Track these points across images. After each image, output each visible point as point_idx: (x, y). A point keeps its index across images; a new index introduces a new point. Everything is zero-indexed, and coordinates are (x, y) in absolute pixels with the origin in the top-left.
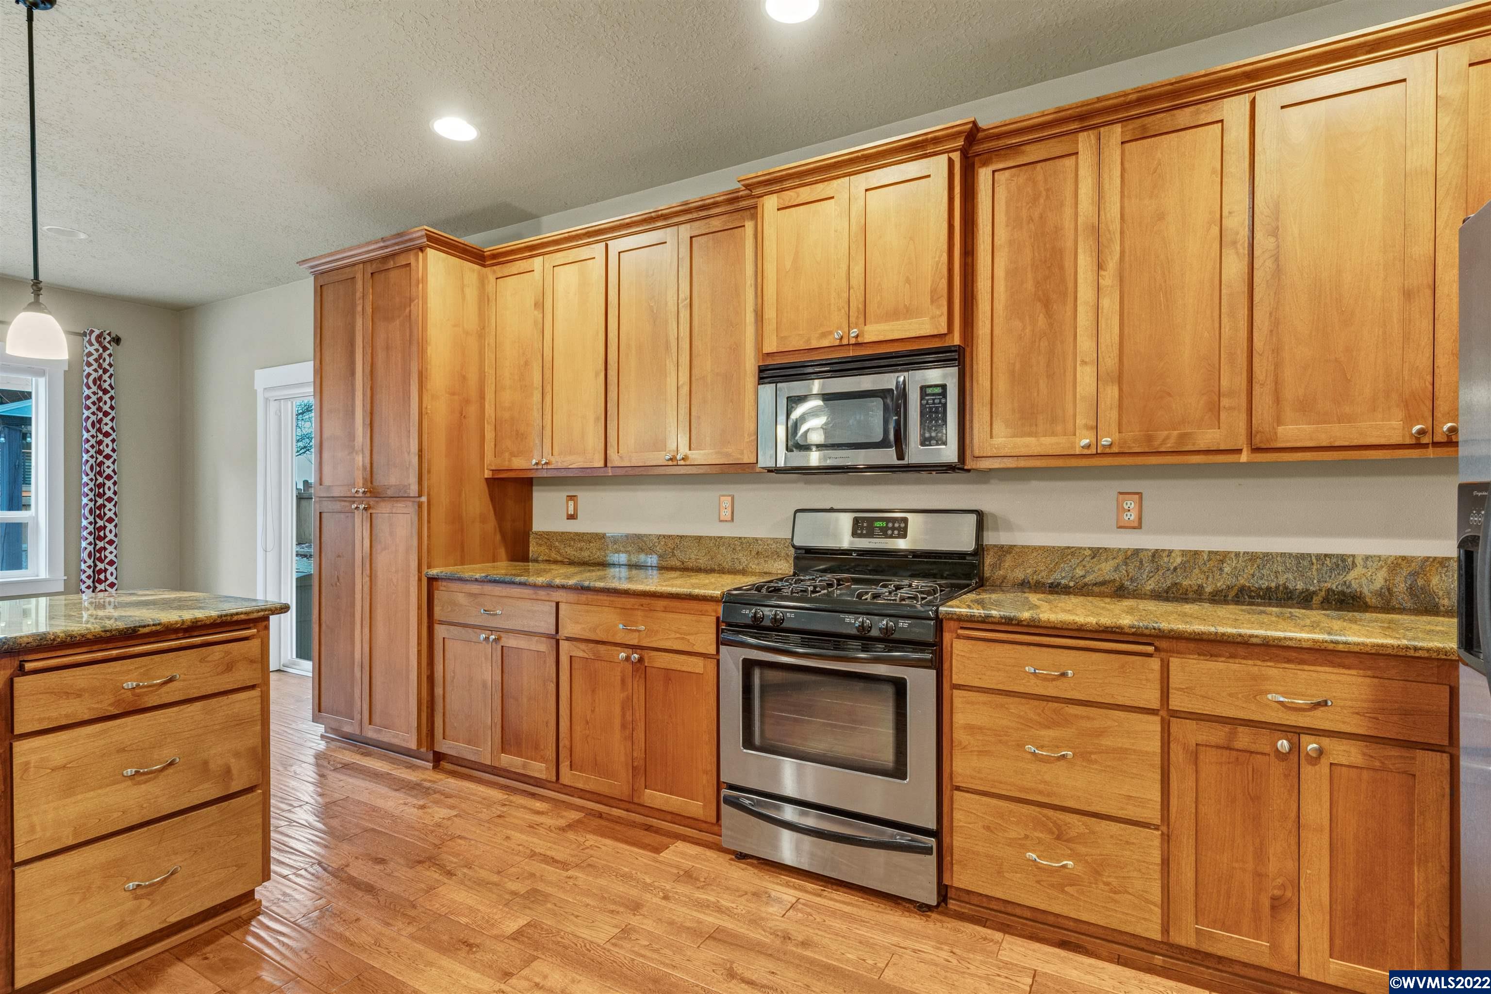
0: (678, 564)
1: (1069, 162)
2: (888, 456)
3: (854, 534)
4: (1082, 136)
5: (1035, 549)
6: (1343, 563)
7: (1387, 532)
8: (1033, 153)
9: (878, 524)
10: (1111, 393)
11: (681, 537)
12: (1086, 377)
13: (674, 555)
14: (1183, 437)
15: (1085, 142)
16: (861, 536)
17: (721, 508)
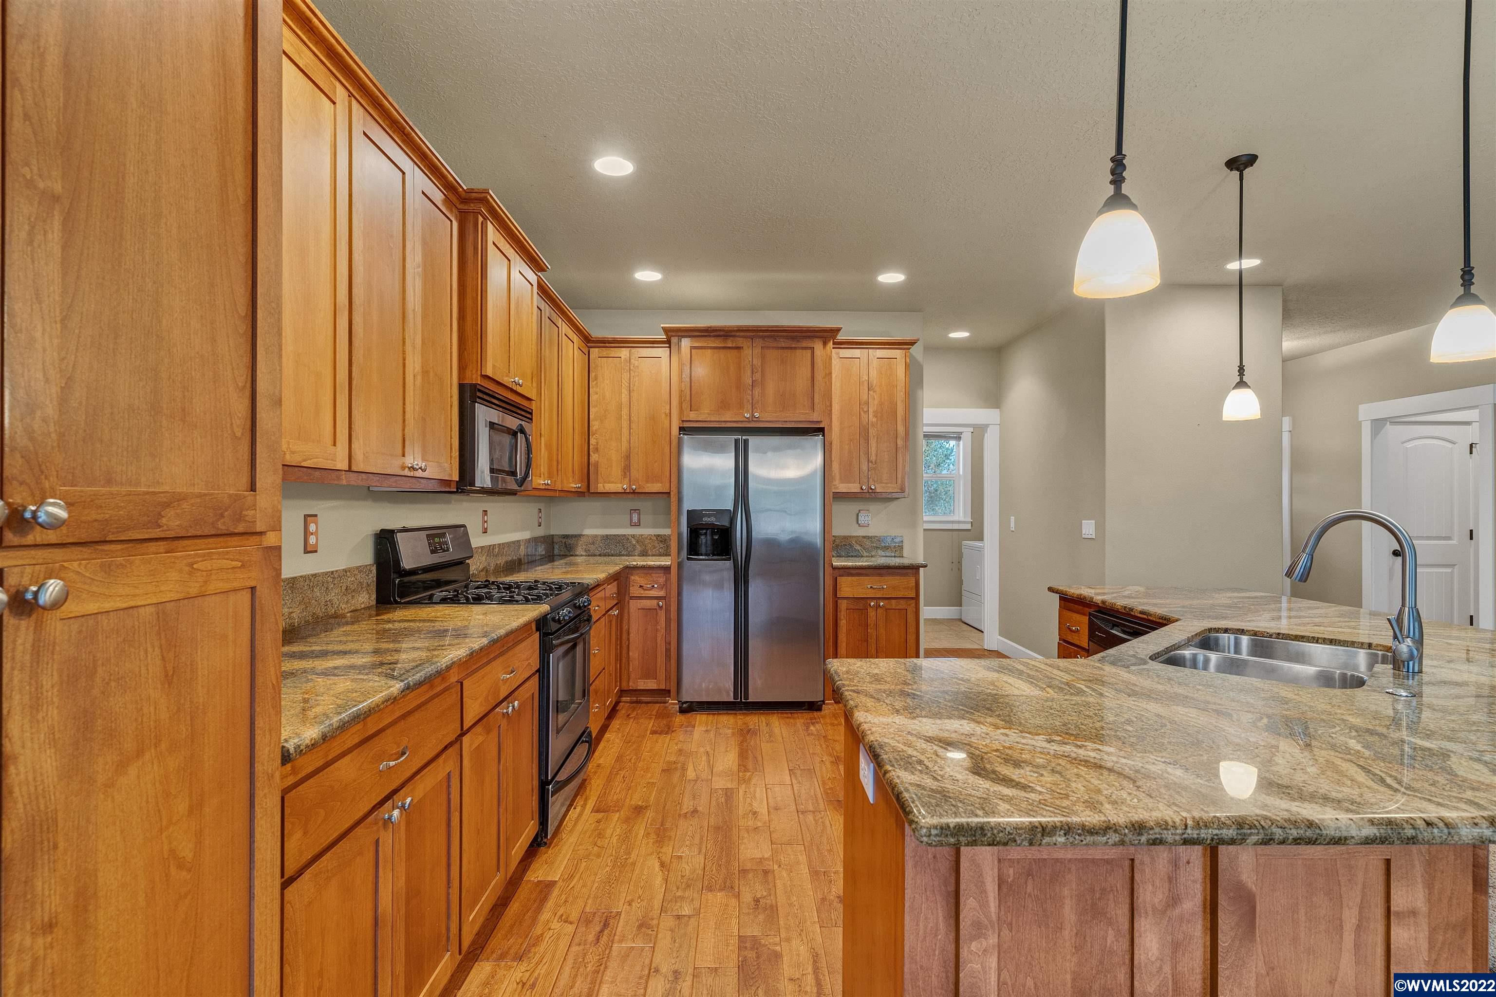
17: (307, 533)
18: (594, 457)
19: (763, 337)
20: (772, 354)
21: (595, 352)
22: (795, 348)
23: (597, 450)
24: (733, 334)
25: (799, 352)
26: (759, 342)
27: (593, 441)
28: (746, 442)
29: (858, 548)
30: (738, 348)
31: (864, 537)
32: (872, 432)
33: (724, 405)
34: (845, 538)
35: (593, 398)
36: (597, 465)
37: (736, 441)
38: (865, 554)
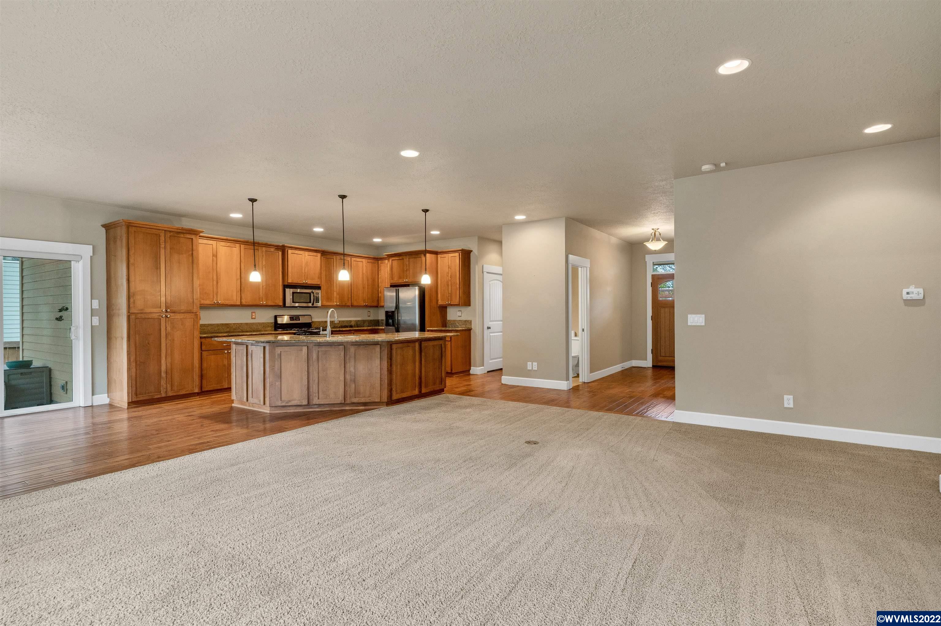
0: (240, 331)
1: (333, 259)
2: (310, 305)
3: (291, 320)
4: (334, 256)
5: (317, 321)
6: (351, 321)
7: (355, 317)
8: (328, 257)
9: (294, 318)
10: (338, 296)
11: (241, 323)
12: (335, 293)
13: (239, 328)
14: (346, 304)
15: (334, 257)
16: (292, 320)
17: (252, 315)
18: (380, 295)
19: (409, 255)
20: (411, 260)
21: (380, 262)
22: (417, 258)
23: (381, 292)
24: (403, 254)
25: (418, 259)
26: (408, 257)
27: (379, 290)
28: (398, 289)
29: (458, 324)
30: (403, 259)
31: (459, 320)
32: (450, 283)
33: (400, 278)
34: (454, 321)
35: (380, 276)
36: (381, 297)
37: (396, 289)
38: (460, 327)
